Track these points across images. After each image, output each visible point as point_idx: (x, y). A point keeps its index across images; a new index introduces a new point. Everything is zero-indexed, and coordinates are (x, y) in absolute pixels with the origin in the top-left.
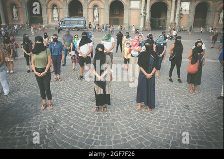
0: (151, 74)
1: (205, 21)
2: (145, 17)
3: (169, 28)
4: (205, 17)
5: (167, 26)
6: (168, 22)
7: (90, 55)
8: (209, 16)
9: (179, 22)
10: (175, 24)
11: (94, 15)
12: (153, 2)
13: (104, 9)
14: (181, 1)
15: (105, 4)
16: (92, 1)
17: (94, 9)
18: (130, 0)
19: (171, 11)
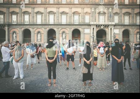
0: (121, 60)
1: (129, 40)
2: (93, 38)
4: (129, 37)
6: (107, 40)
7: (73, 54)
8: (131, 37)
10: (112, 41)
12: (98, 29)
13: (68, 34)
14: (114, 29)
15: (69, 31)
16: (61, 29)
17: (63, 34)
18: (84, 28)
19: (108, 34)
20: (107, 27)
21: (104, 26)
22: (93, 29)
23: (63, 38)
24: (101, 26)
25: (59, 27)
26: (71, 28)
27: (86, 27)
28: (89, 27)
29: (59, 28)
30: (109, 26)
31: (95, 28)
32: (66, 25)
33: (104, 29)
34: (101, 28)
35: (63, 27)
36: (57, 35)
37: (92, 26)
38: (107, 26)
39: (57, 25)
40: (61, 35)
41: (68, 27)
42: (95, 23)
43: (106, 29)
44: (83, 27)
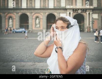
3: (87, 30)
5: (85, 29)
6: (85, 26)
9: (92, 26)
10: (90, 27)
11: (36, 23)
12: (75, 14)
13: (42, 19)
14: (92, 13)
15: (43, 16)
16: (35, 14)
17: (36, 19)
18: (60, 13)
19: (86, 19)
20: (84, 12)
21: (81, 10)
22: (70, 13)
23: (37, 23)
24: (79, 10)
25: (32, 11)
26: (46, 13)
27: (62, 11)
28: (66, 11)
29: (32, 13)
30: (87, 11)
31: (72, 12)
32: (40, 9)
33: (81, 14)
34: (78, 12)
35: (36, 11)
36: (30, 21)
37: (68, 10)
38: (84, 10)
39: (30, 9)
40: (34, 20)
41: (42, 11)
42: (72, 7)
43: (84, 14)
44: (58, 11)
